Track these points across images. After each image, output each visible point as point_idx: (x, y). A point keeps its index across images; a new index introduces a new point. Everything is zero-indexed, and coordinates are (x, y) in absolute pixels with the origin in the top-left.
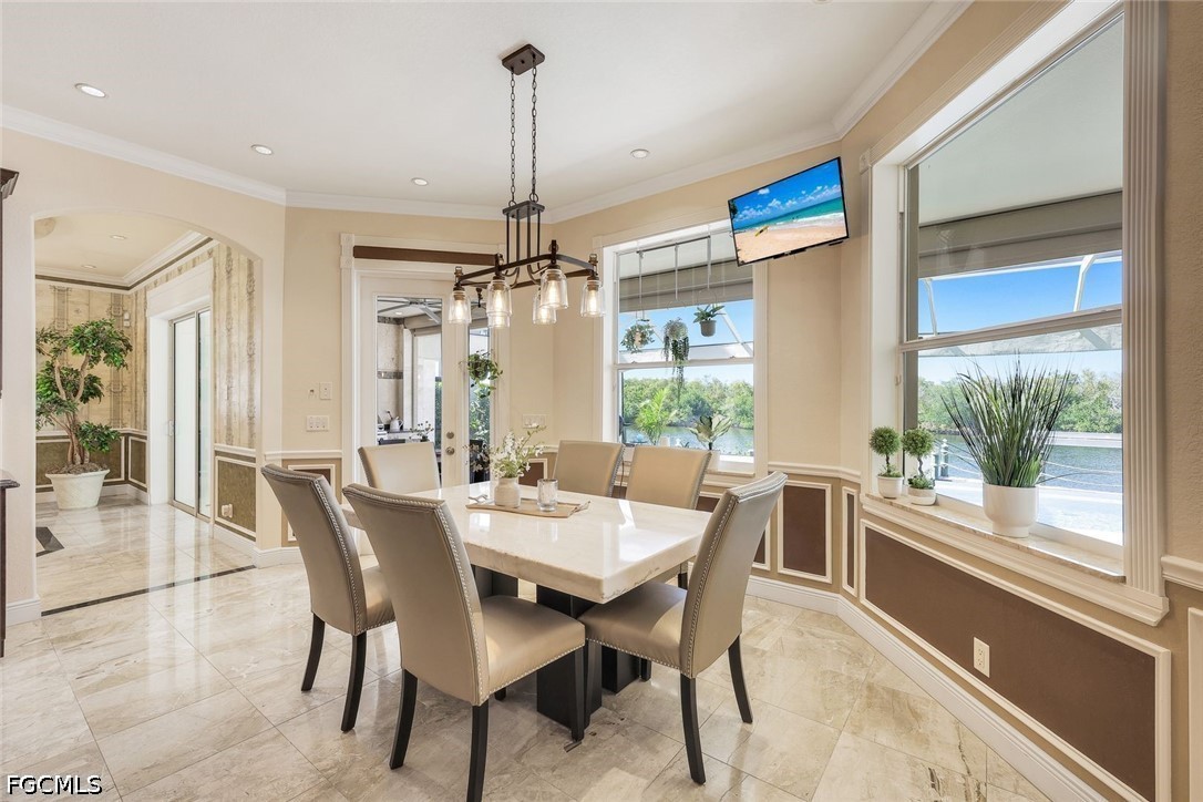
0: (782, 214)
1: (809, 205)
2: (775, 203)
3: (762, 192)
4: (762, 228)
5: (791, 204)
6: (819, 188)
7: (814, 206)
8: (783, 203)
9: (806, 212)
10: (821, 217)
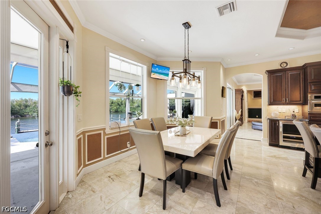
0: (158, 72)
1: (164, 73)
2: (157, 69)
3: (155, 65)
4: (154, 73)
5: (160, 71)
6: (166, 70)
7: (164, 74)
8: (159, 70)
9: (163, 74)
10: (166, 77)
